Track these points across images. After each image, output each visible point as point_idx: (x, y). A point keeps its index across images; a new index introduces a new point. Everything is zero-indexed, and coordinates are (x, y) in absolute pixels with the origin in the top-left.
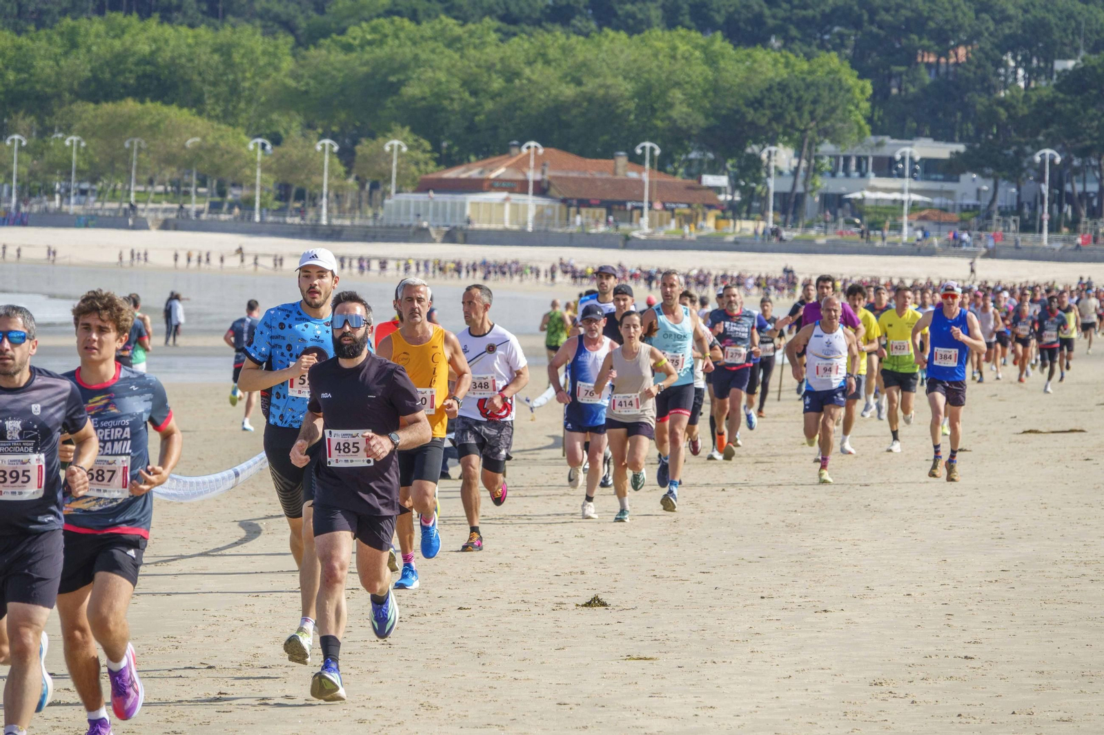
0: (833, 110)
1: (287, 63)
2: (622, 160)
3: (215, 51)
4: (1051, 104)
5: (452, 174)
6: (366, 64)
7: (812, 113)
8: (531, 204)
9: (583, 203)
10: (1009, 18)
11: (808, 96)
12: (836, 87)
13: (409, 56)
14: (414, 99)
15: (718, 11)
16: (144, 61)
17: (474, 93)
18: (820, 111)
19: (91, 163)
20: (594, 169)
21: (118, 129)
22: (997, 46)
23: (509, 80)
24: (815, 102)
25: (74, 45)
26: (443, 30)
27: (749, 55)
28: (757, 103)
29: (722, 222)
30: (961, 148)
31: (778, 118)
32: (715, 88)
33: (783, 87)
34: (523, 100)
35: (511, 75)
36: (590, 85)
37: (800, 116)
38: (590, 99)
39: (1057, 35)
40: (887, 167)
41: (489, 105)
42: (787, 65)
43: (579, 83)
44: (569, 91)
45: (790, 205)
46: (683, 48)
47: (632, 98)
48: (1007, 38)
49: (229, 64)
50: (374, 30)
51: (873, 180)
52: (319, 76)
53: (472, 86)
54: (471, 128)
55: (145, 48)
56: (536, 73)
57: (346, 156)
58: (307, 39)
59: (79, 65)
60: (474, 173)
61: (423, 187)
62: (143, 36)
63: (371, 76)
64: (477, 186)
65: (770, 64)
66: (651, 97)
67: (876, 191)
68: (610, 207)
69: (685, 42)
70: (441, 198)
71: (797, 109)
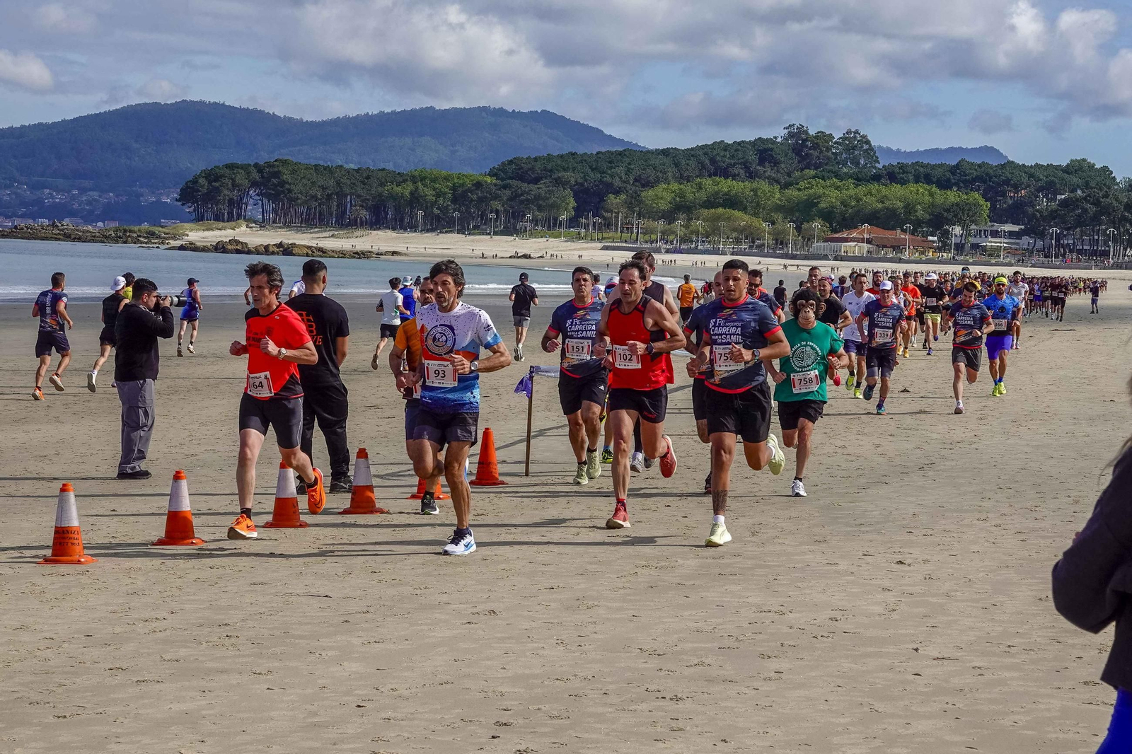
0: (976, 213)
1: (778, 195)
2: (899, 231)
3: (751, 191)
4: (1056, 211)
5: (837, 235)
6: (806, 195)
7: (968, 214)
8: (865, 246)
9: (884, 246)
10: (1041, 180)
11: (966, 208)
12: (977, 205)
13: (822, 193)
14: (824, 208)
15: (934, 177)
16: (726, 194)
17: (845, 206)
18: (971, 214)
19: (706, 231)
20: (888, 234)
21: (717, 218)
22: (1036, 190)
23: (858, 201)
24: (969, 210)
25: (701, 188)
26: (834, 183)
27: (945, 193)
28: (948, 211)
29: (935, 254)
30: (1023, 227)
31: (955, 216)
32: (933, 205)
33: (957, 204)
34: (863, 209)
35: (858, 200)
36: (887, 203)
37: (964, 215)
38: (887, 209)
39: (1058, 186)
40: (995, 234)
41: (850, 211)
42: (959, 197)
43: (883, 203)
44: (880, 206)
45: (959, 248)
46: (921, 190)
47: (902, 209)
48: (1040, 187)
49: (756, 195)
50: (809, 183)
51: (990, 239)
52: (789, 200)
53: (844, 203)
54: (844, 219)
55: (726, 189)
56: (868, 199)
57: (799, 229)
58: (786, 186)
59: (702, 196)
60: (845, 235)
61: (826, 240)
62: (725, 185)
63: (808, 200)
64: (846, 240)
65: (953, 196)
66: (909, 208)
67: (991, 242)
68: (894, 248)
69: (922, 188)
70: (833, 244)
71: (963, 213)
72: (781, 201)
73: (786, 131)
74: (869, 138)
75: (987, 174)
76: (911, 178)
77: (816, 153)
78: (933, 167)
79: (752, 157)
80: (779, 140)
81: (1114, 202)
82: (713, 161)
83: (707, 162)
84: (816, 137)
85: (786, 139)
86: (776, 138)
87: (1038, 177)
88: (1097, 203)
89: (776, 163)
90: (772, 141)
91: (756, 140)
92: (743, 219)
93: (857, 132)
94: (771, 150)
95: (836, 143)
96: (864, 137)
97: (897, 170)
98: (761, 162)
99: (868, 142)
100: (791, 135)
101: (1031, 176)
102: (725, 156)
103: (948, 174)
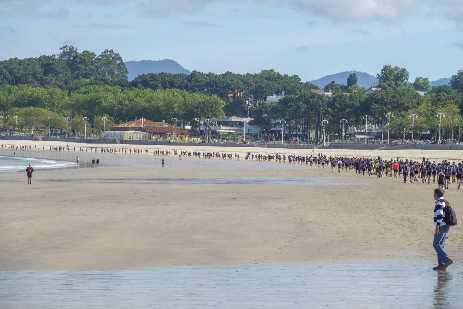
0: (216, 109)
1: (67, 98)
2: (164, 122)
3: (48, 94)
4: (277, 107)
5: (120, 126)
6: (90, 97)
7: (211, 110)
8: (142, 133)
9: (155, 133)
10: (252, 85)
11: (210, 106)
12: (217, 103)
13: (101, 95)
14: (105, 107)
16: (30, 96)
17: (121, 105)
18: (213, 109)
19: (21, 123)
20: (157, 124)
21: (29, 114)
22: (249, 93)
23: (130, 102)
24: (211, 107)
25: (10, 92)
26: (106, 88)
27: (193, 95)
28: (197, 107)
29: (190, 138)
30: (253, 119)
31: (202, 111)
32: (185, 104)
33: (203, 103)
34: (134, 107)
35: (131, 101)
36: (153, 103)
37: (208, 111)
38: (152, 106)
39: (265, 89)
40: (226, 124)
41: (125, 108)
42: (203, 98)
43: (149, 102)
44: (148, 104)
45: (202, 134)
47: (164, 106)
48: (252, 90)
49: (52, 97)
50: (88, 88)
51: (222, 127)
52: (77, 100)
53: (120, 102)
54: (121, 114)
55: (29, 93)
56: (137, 100)
57: (91, 121)
58: (70, 90)
59: (12, 98)
60: (126, 126)
61: (113, 129)
62: (28, 90)
63: (91, 100)
64: (127, 129)
65: (199, 97)
66: (169, 106)
67: (223, 130)
68: (161, 134)
69: (176, 92)
70: (117, 132)
71: (207, 109)
72: (70, 100)
73: (61, 51)
74: (121, 56)
75: (214, 81)
76: (160, 84)
77: (84, 67)
78: (175, 76)
79: (39, 70)
80: (57, 57)
81: (320, 101)
82: (11, 72)
83: (7, 73)
84: (83, 55)
85: (61, 56)
86: (54, 55)
87: (250, 83)
88: (307, 102)
89: (56, 74)
90: (52, 58)
91: (41, 57)
92: (48, 114)
93: (112, 51)
94: (52, 64)
95: (97, 59)
96: (117, 55)
97: (149, 79)
98: (46, 73)
99: (120, 59)
100: (65, 54)
101: (245, 82)
102: (19, 69)
103: (186, 81)
